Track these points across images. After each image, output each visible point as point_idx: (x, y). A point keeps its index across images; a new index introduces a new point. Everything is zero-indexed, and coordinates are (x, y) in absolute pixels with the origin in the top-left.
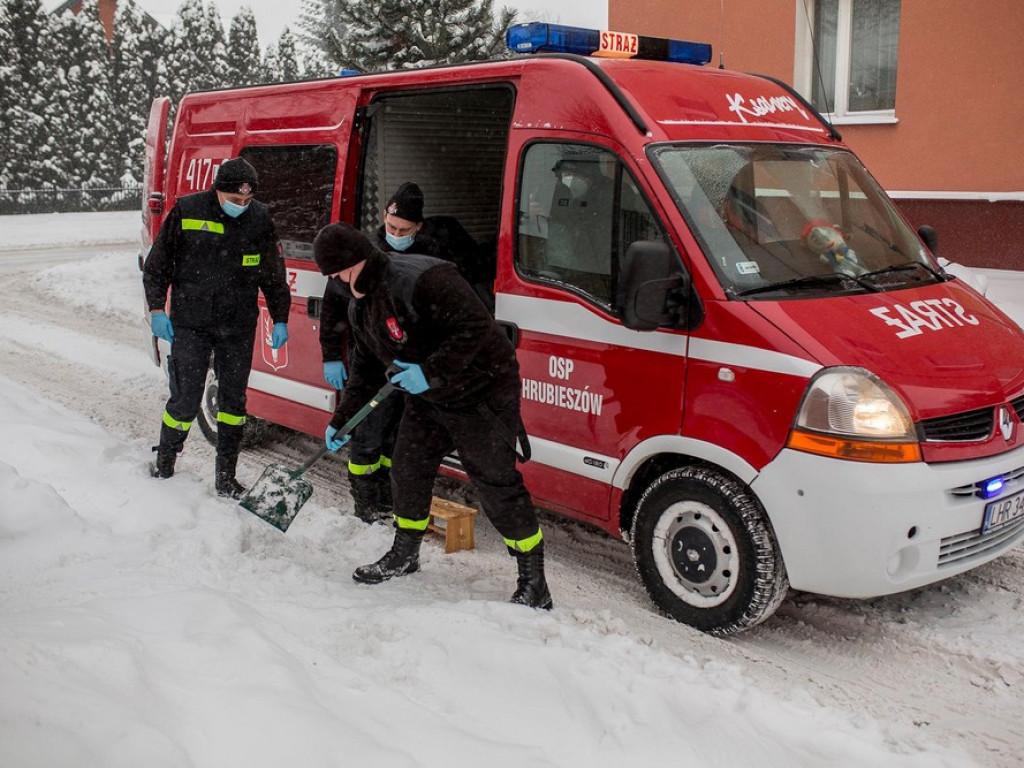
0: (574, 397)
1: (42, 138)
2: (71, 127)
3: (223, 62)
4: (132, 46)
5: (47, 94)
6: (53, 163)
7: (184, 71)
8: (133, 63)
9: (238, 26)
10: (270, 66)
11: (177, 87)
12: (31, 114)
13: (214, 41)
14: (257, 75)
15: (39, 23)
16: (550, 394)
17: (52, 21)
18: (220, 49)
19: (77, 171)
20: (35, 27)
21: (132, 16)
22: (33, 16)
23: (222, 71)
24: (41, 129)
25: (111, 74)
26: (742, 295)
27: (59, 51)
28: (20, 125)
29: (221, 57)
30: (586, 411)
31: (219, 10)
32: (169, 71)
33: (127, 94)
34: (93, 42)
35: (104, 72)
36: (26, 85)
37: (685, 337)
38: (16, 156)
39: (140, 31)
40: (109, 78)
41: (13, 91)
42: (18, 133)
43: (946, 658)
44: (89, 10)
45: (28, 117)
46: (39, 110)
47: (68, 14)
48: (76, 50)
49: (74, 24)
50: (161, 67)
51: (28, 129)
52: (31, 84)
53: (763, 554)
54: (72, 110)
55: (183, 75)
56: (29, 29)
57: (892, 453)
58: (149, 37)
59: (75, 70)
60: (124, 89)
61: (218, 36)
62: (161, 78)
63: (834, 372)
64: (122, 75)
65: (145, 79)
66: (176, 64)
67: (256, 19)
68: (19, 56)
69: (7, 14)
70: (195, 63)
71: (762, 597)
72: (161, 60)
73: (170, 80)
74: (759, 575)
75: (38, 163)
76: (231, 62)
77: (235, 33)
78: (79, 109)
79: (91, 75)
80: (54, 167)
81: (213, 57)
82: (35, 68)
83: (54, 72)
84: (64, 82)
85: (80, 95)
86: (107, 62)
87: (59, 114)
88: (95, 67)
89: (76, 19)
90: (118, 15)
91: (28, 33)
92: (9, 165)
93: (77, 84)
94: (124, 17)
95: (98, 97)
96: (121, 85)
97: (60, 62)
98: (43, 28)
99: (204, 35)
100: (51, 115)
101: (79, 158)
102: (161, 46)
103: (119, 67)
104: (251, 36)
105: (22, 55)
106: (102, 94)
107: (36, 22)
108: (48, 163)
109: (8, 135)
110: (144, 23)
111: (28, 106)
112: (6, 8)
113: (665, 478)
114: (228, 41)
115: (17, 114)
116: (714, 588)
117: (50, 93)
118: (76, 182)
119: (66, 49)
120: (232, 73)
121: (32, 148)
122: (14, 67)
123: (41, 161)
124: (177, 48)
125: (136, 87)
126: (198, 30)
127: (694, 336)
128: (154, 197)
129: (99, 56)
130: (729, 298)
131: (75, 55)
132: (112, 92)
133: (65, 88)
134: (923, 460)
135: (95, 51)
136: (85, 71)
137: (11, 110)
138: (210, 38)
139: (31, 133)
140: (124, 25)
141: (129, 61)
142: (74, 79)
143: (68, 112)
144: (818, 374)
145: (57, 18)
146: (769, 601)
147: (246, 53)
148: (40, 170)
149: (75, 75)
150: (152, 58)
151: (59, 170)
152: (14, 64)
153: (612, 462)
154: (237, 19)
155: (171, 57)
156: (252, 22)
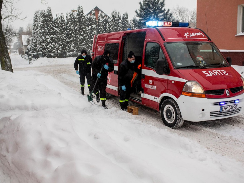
0: (152, 87)
1: (83, 41)
2: (89, 39)
3: (121, 24)
4: (102, 21)
5: (84, 32)
6: (85, 46)
7: (112, 26)
8: (102, 25)
9: (124, 16)
10: (131, 24)
11: (110, 29)
12: (81, 36)
13: (119, 20)
14: (128, 26)
15: (83, 18)
16: (149, 86)
17: (85, 17)
18: (120, 21)
19: (90, 48)
20: (82, 18)
21: (102, 15)
22: (82, 16)
23: (120, 26)
24: (83, 39)
25: (97, 27)
26: (177, 68)
27: (87, 23)
28: (79, 39)
29: (120, 23)
30: (154, 89)
31: (120, 13)
32: (109, 26)
33: (100, 31)
34: (94, 21)
35: (96, 27)
36: (80, 30)
37: (168, 76)
38: (78, 45)
39: (103, 18)
40: (97, 28)
41: (78, 32)
42: (78, 40)
43: (210, 133)
44: (93, 14)
45: (80, 37)
46: (82, 35)
47: (89, 15)
48: (90, 23)
49: (90, 17)
50: (107, 26)
51: (80, 39)
52: (81, 30)
53: (178, 113)
54: (89, 35)
55: (112, 27)
56: (81, 19)
57: (200, 96)
58: (105, 19)
59: (90, 27)
60: (100, 30)
61: (120, 18)
62: (107, 28)
63: (189, 82)
64: (99, 28)
65: (104, 28)
66: (110, 25)
67: (128, 14)
68: (79, 25)
69: (77, 16)
70: (114, 24)
71: (178, 121)
72: (107, 24)
73: (109, 28)
74: (177, 117)
75: (82, 46)
76: (122, 24)
77: (123, 18)
78: (90, 35)
79: (93, 28)
80: (85, 47)
81: (119, 23)
82: (82, 27)
83: (86, 27)
84: (88, 29)
85: (91, 32)
86: (96, 25)
87: (86, 36)
88: (94, 26)
89: (91, 16)
90: (99, 15)
91: (81, 20)
92: (76, 47)
93: (90, 30)
94: (100, 15)
95: (94, 32)
96: (99, 30)
97: (87, 25)
98: (84, 18)
99: (117, 18)
100: (85, 36)
101: (90, 45)
102: (108, 21)
103: (99, 26)
104: (127, 18)
105: (80, 24)
106: (95, 32)
107: (82, 17)
108: (84, 46)
109: (76, 41)
110: (104, 16)
111: (80, 35)
112: (77, 15)
113: (165, 101)
114: (122, 19)
115: (78, 36)
116: (172, 120)
117: (85, 32)
118: (89, 50)
119: (88, 22)
120: (122, 26)
121: (81, 43)
122: (78, 27)
123: (83, 46)
124: (111, 21)
125: (102, 30)
126: (115, 17)
127: (169, 76)
128: (93, 53)
129: (95, 24)
130: (174, 69)
131: (90, 24)
132: (97, 31)
133: (88, 31)
134: (206, 97)
135: (94, 23)
136: (92, 27)
137: (77, 36)
138: (118, 19)
139: (81, 40)
140: (100, 17)
141: (101, 24)
142: (89, 29)
143: (88, 36)
144: (187, 82)
145: (87, 16)
146: (180, 122)
147: (126, 22)
148: (82, 48)
149: (90, 28)
150: (106, 24)
151: (86, 48)
152: (78, 26)
153: (157, 98)
154: (124, 14)
155: (109, 23)
156: (127, 15)
